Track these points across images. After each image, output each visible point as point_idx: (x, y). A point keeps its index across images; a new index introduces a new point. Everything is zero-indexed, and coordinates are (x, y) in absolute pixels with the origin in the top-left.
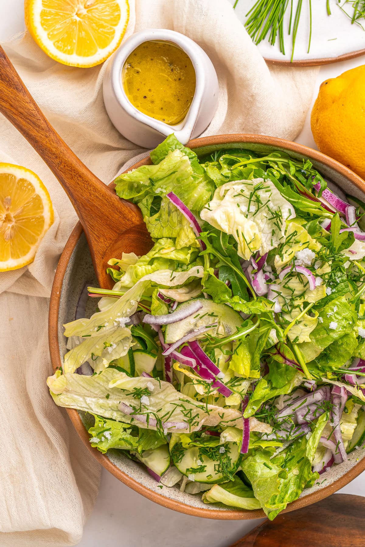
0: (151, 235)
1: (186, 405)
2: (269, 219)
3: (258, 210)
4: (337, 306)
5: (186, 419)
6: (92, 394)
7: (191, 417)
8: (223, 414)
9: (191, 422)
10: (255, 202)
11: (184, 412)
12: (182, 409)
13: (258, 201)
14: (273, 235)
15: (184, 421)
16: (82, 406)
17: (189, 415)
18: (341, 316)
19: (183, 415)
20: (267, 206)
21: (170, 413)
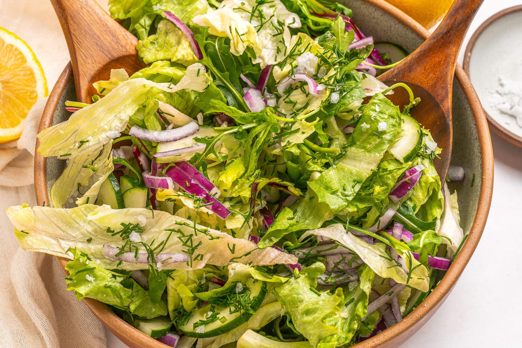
0: (144, 60)
1: (184, 228)
2: (274, 36)
3: (262, 26)
4: (378, 105)
5: (186, 249)
6: (69, 236)
7: (192, 245)
8: (234, 245)
9: (192, 254)
10: (257, 17)
11: (182, 238)
12: (179, 235)
13: (261, 16)
14: (278, 53)
15: (183, 251)
16: (55, 250)
17: (189, 243)
18: (385, 114)
19: (182, 243)
20: (271, 22)
21: (164, 243)
